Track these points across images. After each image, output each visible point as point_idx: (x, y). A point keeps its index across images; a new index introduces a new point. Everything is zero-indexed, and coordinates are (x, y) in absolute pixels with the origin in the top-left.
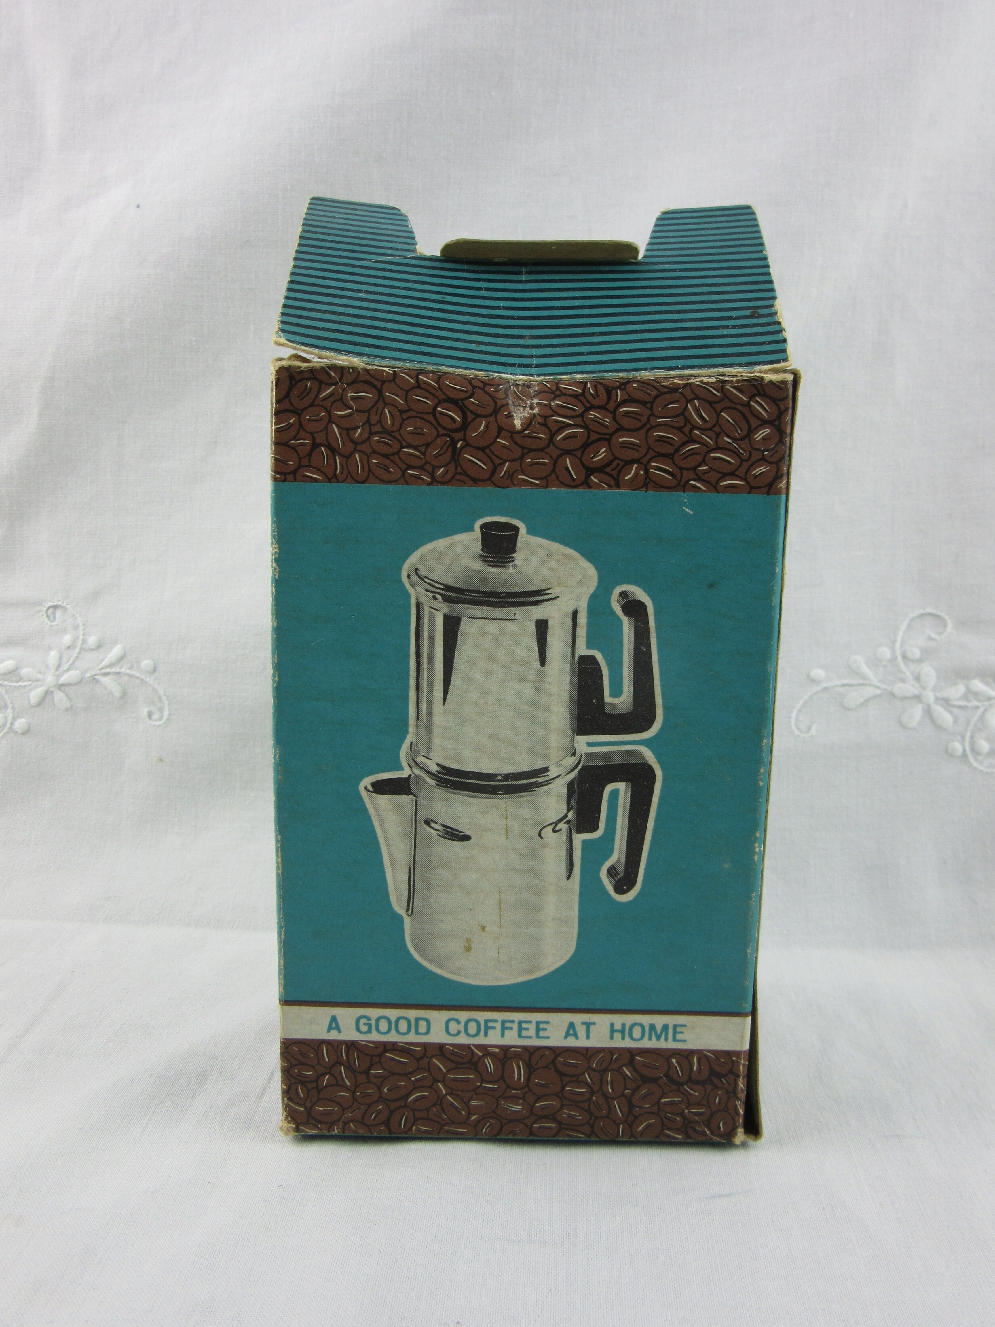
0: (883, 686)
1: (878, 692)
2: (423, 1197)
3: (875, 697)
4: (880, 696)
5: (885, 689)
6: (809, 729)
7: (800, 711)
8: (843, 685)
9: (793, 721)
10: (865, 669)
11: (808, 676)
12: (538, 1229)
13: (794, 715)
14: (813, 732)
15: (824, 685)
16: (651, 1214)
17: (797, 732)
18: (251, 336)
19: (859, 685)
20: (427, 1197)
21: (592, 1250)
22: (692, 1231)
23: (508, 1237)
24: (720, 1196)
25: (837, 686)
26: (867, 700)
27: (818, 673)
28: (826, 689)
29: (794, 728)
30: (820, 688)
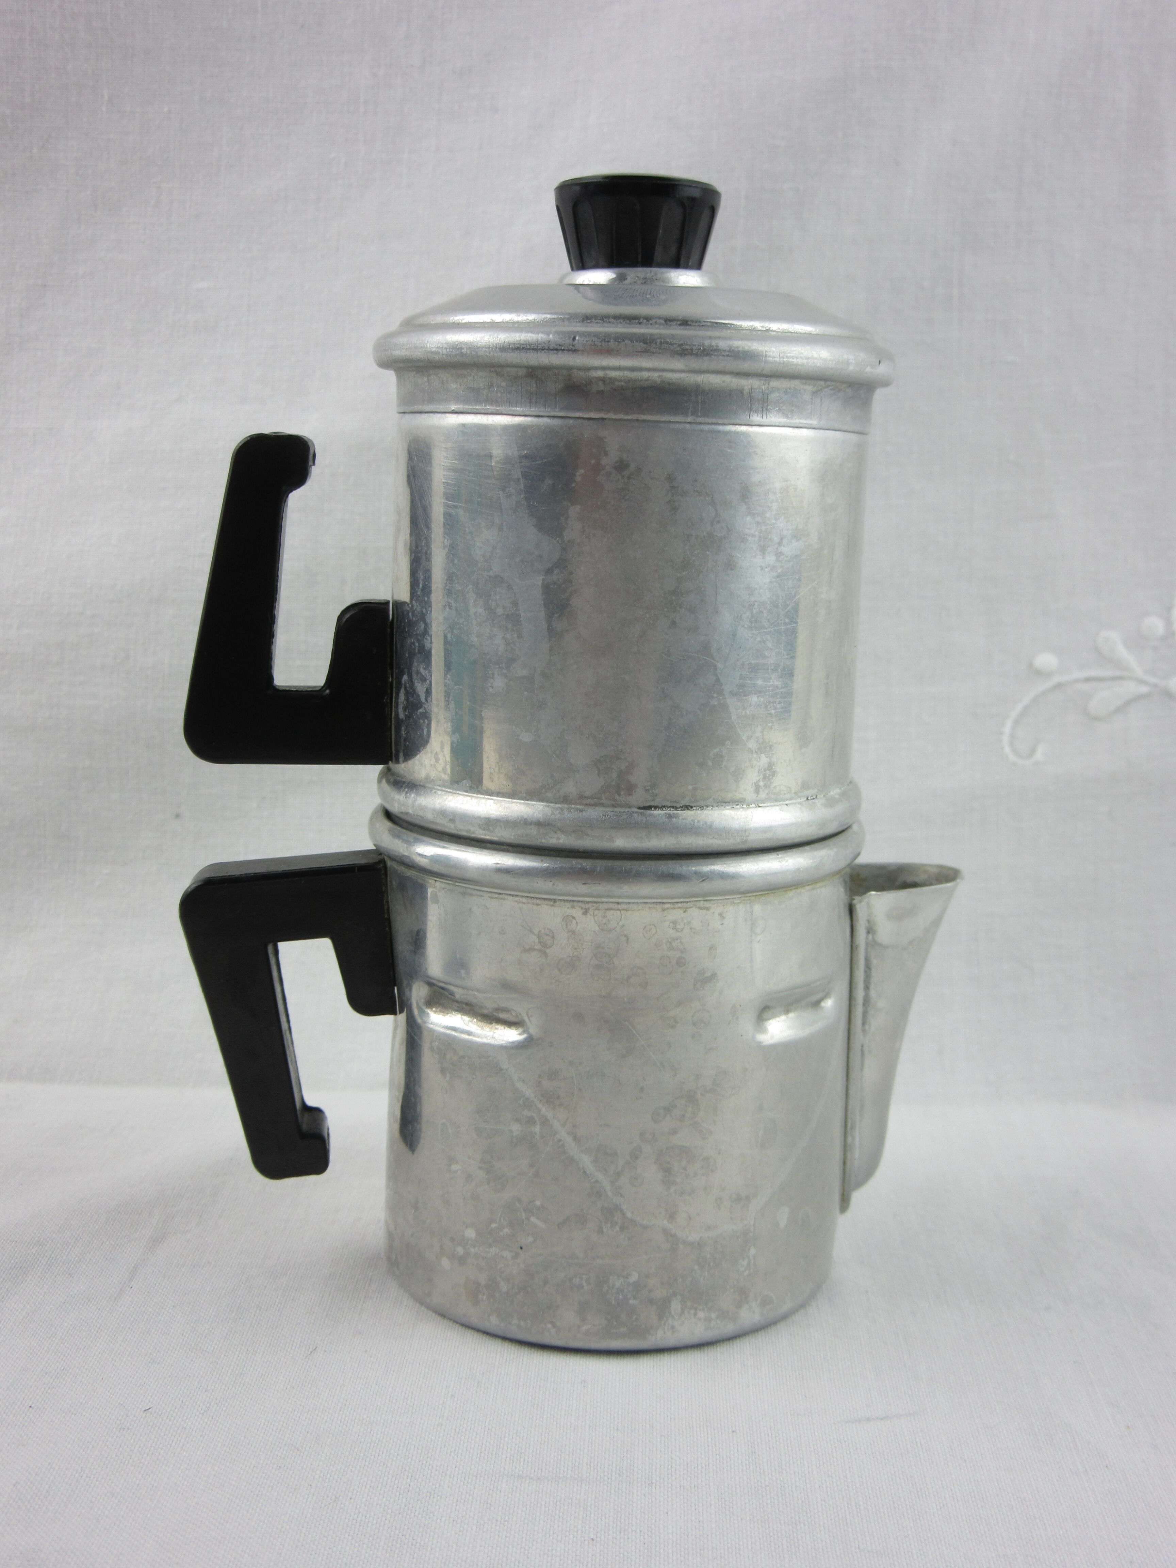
0: (1153, 680)
1: (1144, 689)
2: (382, 1421)
3: (1139, 697)
4: (1147, 696)
5: (1155, 686)
6: (1033, 751)
7: (1017, 722)
8: (1088, 680)
9: (1006, 739)
10: (1123, 653)
11: (1030, 665)
12: (570, 1463)
13: (1007, 729)
14: (1039, 755)
15: (1056, 679)
16: (756, 1443)
17: (1012, 757)
18: (104, 109)
19: (1114, 679)
20: (389, 1421)
21: (658, 1487)
22: (821, 1463)
23: (521, 1473)
24: (868, 1419)
25: (1077, 681)
26: (1127, 704)
27: (1046, 660)
28: (1059, 686)
29: (1007, 750)
30: (1049, 684)
